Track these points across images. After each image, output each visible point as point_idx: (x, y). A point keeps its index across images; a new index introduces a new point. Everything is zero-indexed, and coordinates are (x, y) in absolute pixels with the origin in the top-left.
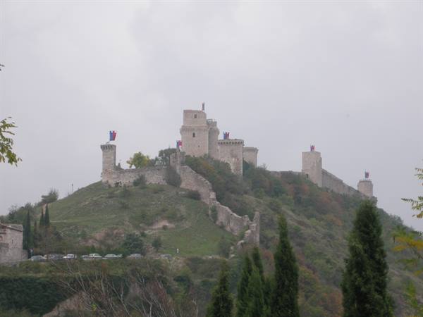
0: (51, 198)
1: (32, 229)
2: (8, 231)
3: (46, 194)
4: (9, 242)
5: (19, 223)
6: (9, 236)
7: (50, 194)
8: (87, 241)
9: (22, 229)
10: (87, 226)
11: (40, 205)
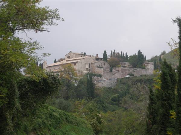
0: (164, 53)
1: (156, 63)
2: (149, 65)
3: (162, 52)
4: (149, 68)
5: (153, 62)
6: (149, 66)
7: (163, 52)
8: (174, 66)
9: (153, 64)
10: (174, 62)
11: (160, 56)
